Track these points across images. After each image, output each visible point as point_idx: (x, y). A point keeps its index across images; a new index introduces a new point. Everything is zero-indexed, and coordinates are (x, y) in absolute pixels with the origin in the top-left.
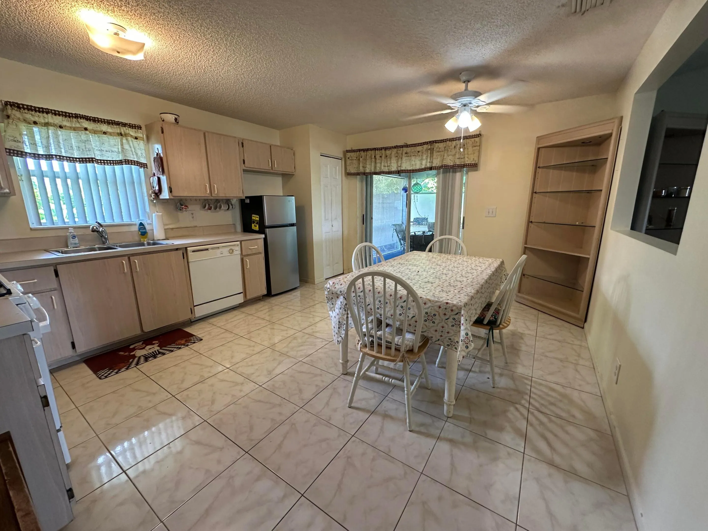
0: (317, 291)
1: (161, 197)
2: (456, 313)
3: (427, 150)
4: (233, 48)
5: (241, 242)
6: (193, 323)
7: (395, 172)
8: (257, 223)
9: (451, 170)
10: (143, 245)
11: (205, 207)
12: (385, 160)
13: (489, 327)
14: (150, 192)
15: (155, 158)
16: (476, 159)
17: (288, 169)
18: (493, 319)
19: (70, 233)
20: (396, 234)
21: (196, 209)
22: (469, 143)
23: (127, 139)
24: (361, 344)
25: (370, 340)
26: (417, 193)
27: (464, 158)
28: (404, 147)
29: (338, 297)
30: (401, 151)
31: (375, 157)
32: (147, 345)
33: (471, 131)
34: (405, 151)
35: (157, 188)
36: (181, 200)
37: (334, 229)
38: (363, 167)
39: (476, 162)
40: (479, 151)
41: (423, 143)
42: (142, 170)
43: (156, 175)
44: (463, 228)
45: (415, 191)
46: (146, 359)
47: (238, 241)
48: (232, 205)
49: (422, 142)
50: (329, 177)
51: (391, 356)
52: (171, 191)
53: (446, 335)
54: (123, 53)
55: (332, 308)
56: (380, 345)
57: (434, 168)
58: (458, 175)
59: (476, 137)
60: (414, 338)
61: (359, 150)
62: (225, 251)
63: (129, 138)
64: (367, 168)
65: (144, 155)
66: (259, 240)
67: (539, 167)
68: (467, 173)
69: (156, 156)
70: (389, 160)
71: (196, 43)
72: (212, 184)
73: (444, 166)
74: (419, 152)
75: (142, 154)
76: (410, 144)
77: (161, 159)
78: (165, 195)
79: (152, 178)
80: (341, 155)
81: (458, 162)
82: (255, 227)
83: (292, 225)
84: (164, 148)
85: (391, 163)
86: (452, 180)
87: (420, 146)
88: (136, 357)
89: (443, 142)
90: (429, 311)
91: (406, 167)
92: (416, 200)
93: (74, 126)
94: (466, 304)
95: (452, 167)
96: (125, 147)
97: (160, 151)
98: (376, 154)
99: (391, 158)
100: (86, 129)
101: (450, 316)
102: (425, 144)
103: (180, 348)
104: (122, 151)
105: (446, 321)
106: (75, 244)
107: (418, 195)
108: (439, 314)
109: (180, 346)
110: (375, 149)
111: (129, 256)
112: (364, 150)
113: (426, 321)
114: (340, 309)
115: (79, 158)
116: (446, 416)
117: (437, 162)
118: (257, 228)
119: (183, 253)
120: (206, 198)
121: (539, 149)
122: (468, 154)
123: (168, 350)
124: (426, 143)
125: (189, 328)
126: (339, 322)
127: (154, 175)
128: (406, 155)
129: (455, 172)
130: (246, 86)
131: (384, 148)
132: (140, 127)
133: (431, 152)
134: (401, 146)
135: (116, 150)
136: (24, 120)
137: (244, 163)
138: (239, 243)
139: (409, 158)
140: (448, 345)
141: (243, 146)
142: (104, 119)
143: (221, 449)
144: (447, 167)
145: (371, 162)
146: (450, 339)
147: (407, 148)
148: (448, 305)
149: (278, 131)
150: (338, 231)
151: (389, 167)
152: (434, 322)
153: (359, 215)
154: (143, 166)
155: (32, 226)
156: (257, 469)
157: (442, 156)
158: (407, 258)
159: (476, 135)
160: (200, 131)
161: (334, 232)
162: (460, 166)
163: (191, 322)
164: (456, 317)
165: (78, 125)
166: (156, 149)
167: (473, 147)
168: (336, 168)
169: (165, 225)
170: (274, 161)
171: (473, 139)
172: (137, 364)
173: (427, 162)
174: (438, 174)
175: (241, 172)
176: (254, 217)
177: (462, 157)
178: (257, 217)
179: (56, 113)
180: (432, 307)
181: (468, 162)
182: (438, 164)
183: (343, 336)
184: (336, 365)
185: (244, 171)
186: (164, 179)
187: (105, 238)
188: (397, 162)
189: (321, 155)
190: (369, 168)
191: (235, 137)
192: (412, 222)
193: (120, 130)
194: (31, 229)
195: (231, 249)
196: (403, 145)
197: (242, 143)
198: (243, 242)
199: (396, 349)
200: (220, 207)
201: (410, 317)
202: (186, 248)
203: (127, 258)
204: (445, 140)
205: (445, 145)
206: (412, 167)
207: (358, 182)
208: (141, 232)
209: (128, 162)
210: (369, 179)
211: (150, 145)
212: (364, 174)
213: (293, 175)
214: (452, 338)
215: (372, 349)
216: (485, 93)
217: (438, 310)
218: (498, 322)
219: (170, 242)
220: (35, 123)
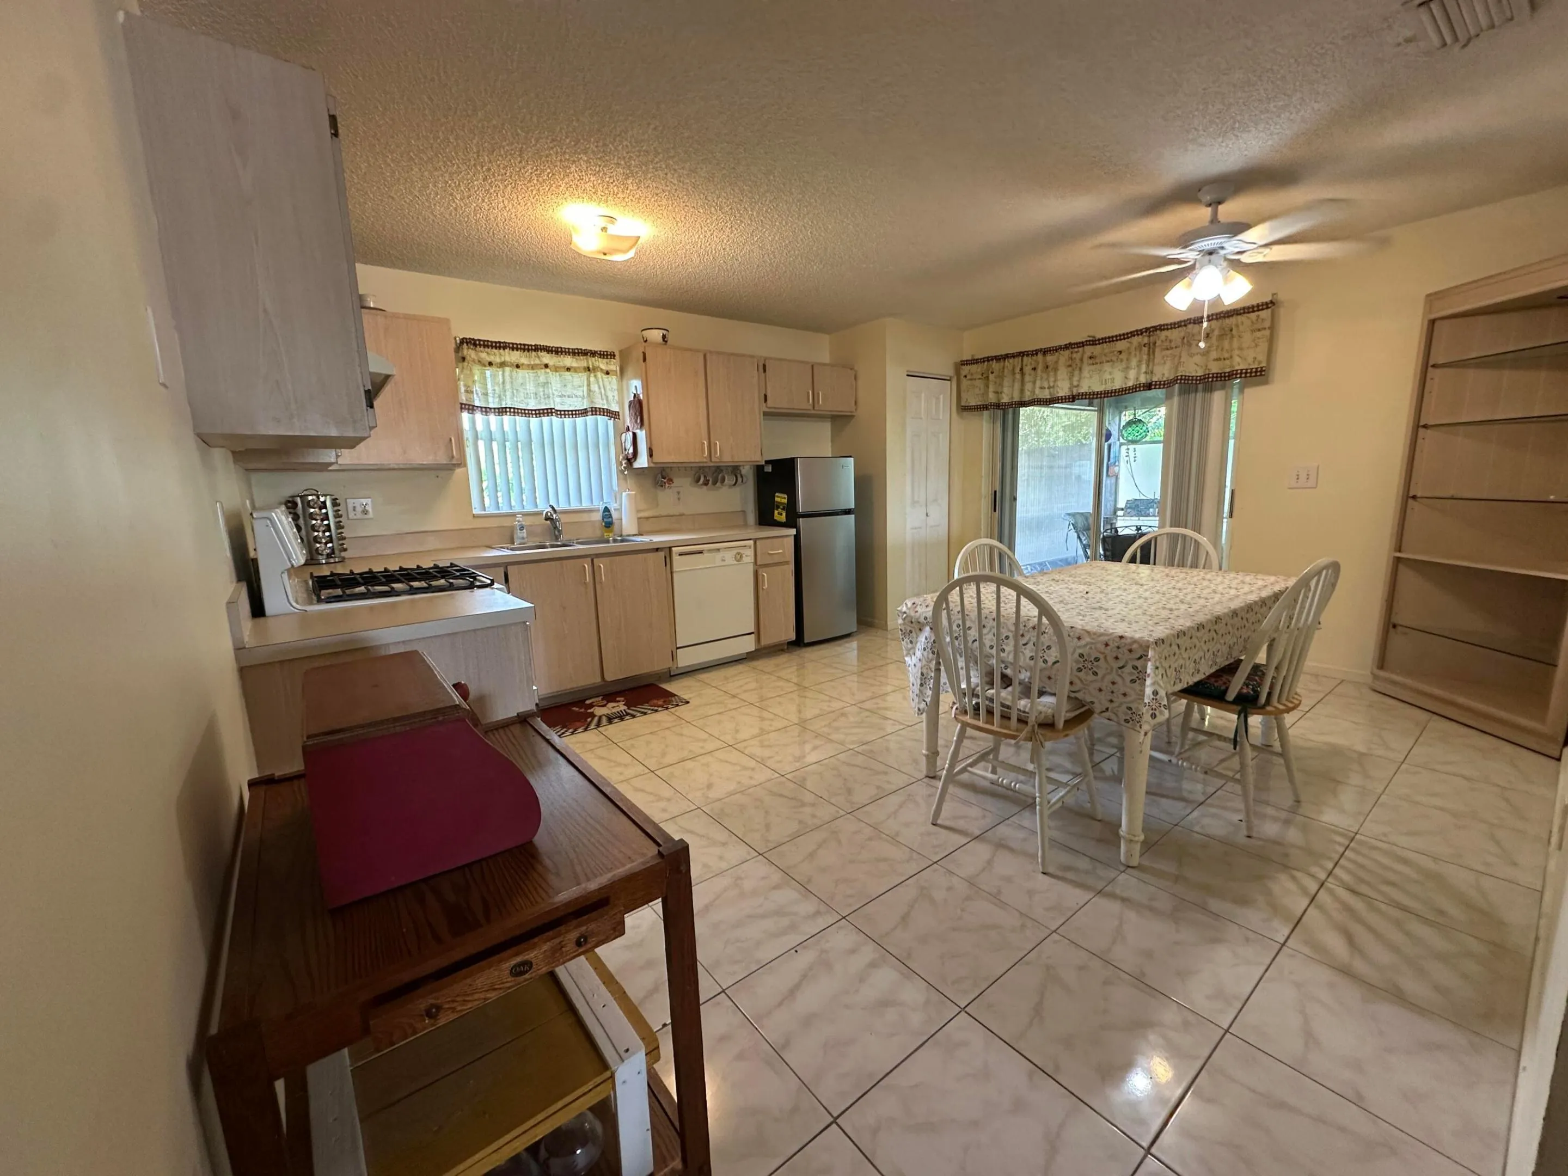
0: (889, 642)
1: (636, 465)
2: (1139, 656)
3: (1140, 347)
4: (762, 218)
5: (755, 540)
6: (673, 678)
7: (1065, 399)
8: (783, 509)
9: (1200, 386)
10: (608, 542)
11: (698, 481)
12: (1045, 376)
13: (1239, 708)
14: (621, 457)
15: (630, 402)
16: (1262, 358)
17: (842, 407)
18: (1249, 693)
19: (519, 521)
20: (1076, 535)
21: (683, 483)
22: (1242, 323)
23: (595, 376)
24: (957, 709)
25: (974, 702)
26: (1134, 442)
27: (1231, 357)
28: (1087, 345)
29: (920, 630)
30: (1079, 355)
31: (1021, 369)
32: (609, 702)
33: (1226, 303)
34: (1088, 354)
35: (631, 451)
36: (663, 469)
37: (931, 521)
38: (996, 392)
39: (1261, 365)
40: (1271, 341)
41: (1131, 332)
42: (611, 423)
43: (631, 429)
44: (1231, 515)
45: (1130, 438)
46: (610, 720)
47: (750, 539)
48: (742, 477)
49: (1129, 331)
50: (923, 416)
51: (1010, 730)
52: (651, 454)
53: (1122, 699)
54: (610, 254)
55: (911, 649)
56: (990, 712)
57: (1156, 385)
58: (1218, 397)
59: (1262, 309)
60: (1055, 702)
61: (988, 357)
62: (729, 557)
63: (599, 374)
64: (1004, 395)
65: (616, 398)
66: (785, 539)
67: (1433, 366)
68: (1241, 391)
69: (632, 399)
70: (1052, 374)
71: (708, 221)
72: (712, 439)
73: (1181, 379)
74: (1120, 352)
75: (613, 396)
76: (1100, 337)
77: (640, 402)
78: (642, 461)
79: (624, 435)
80: (950, 372)
81: (1215, 368)
82: (780, 516)
83: (848, 512)
84: (646, 386)
85: (1055, 381)
86: (1203, 409)
87: (1124, 339)
88: (595, 716)
89: (1178, 327)
90: (1084, 651)
91: (1089, 387)
92: (1132, 459)
93: (532, 363)
94: (1159, 642)
95: (1200, 380)
96: (592, 389)
97: (640, 391)
98: (1024, 363)
99: (1056, 370)
100: (546, 366)
101: (1127, 662)
102: (1134, 336)
103: (656, 711)
104: (589, 395)
105: (1120, 671)
106: (523, 538)
107: (1137, 447)
108: (1105, 658)
109: (656, 708)
110: (1022, 354)
111: (593, 557)
112: (998, 358)
113: (1081, 670)
114: (925, 649)
115: (535, 410)
116: (1124, 865)
117: (1163, 372)
118: (783, 518)
119: (665, 557)
120: (702, 465)
121: (1432, 322)
122: (1241, 349)
123: (639, 712)
124: (1139, 333)
125: (668, 684)
126: (922, 674)
127: (628, 429)
128: (1091, 361)
129: (1209, 389)
130: (776, 270)
131: (1041, 350)
132: (612, 355)
133: (1149, 351)
134: (1080, 343)
135: (581, 394)
136: (479, 361)
137: (766, 400)
138: (752, 542)
139: (1098, 366)
140: (1127, 721)
141: (765, 371)
142: (569, 349)
143: (724, 844)
144: (1188, 380)
145: (1014, 381)
146: (1130, 709)
147: (1094, 346)
148: (1123, 641)
149: (827, 336)
150: (938, 526)
151: (1051, 390)
152: (1095, 674)
153: (985, 490)
154: (613, 415)
155: (475, 512)
156: (776, 877)
157: (1176, 359)
158: (1073, 572)
159: (1262, 305)
160: (698, 351)
161: (932, 527)
162: (1221, 377)
163: (671, 676)
164: (1138, 664)
165: (537, 362)
166: (634, 388)
167: (1253, 331)
168: (938, 399)
169: (638, 511)
170: (818, 394)
171: (1253, 316)
172: (598, 725)
173: (1138, 374)
174: (1169, 397)
175: (760, 418)
176: (778, 497)
177: (1226, 355)
178: (785, 498)
179: (514, 347)
180: (1092, 643)
181: (1239, 364)
182: (1166, 375)
183: (928, 700)
184: (916, 761)
185: (765, 414)
186: (642, 435)
187: (559, 531)
188: (1071, 379)
189: (908, 375)
190: (1008, 395)
191: (752, 357)
192: (1122, 509)
193: (588, 362)
194: (474, 516)
195: (738, 553)
196: (1084, 340)
197: (764, 366)
198: (758, 542)
199: (1019, 720)
200: (723, 480)
201: (1050, 664)
202: (670, 548)
203: (589, 559)
204: (1184, 321)
205: (1182, 334)
206: (1104, 386)
207: (985, 424)
208: (606, 523)
209: (595, 411)
210: (1010, 416)
211: (625, 382)
212: (998, 406)
213: (853, 416)
214: (1133, 706)
215: (977, 717)
216: (1255, 225)
217: (1103, 651)
218: (1263, 699)
219: (646, 539)
220: (490, 364)
